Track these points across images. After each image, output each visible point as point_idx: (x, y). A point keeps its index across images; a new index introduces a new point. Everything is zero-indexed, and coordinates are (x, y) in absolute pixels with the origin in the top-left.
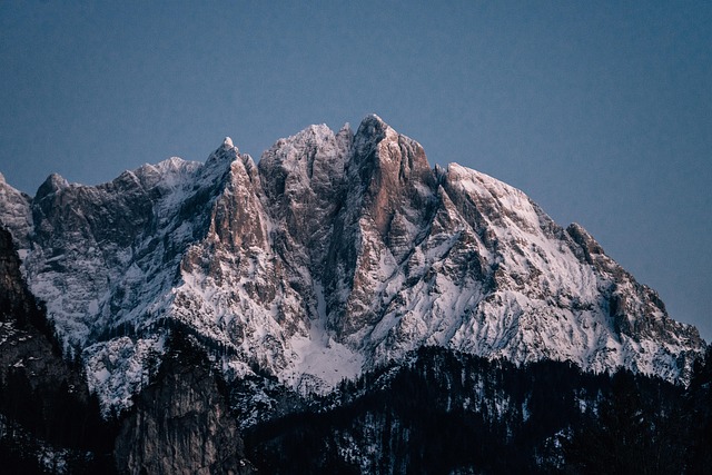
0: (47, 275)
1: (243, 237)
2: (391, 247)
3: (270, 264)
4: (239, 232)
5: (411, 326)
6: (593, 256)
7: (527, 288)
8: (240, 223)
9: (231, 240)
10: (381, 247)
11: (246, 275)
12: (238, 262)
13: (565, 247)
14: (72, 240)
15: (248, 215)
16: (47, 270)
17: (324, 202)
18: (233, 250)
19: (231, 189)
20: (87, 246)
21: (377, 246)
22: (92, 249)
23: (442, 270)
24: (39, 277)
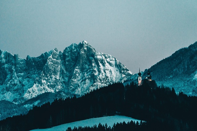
0: (27, 79)
1: (50, 74)
2: (82, 72)
3: (55, 79)
4: (49, 73)
5: (77, 92)
6: (122, 71)
7: (102, 81)
8: (49, 71)
9: (47, 75)
10: (80, 72)
11: (49, 82)
12: (48, 80)
13: (118, 70)
14: (31, 70)
15: (51, 69)
16: (26, 78)
17: (73, 62)
18: (47, 77)
19: (47, 64)
20: (35, 72)
21: (79, 73)
22: (36, 72)
23: (88, 78)
24: (25, 79)
